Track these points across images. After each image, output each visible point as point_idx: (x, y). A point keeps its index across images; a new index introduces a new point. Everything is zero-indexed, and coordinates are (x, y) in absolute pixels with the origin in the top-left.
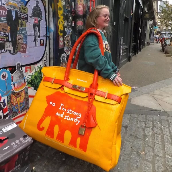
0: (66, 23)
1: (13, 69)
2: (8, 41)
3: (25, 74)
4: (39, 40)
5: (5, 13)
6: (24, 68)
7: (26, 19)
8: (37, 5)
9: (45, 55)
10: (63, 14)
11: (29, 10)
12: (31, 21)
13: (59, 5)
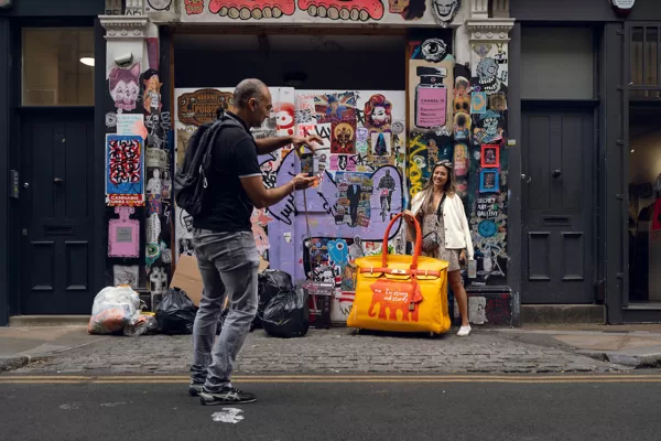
1: (350, 241)
2: (346, 213)
3: (365, 250)
4: (388, 213)
5: (346, 188)
6: (364, 244)
7: (371, 191)
8: (388, 175)
9: (400, 233)
10: (421, 180)
11: (376, 182)
12: (378, 194)
13: (412, 169)
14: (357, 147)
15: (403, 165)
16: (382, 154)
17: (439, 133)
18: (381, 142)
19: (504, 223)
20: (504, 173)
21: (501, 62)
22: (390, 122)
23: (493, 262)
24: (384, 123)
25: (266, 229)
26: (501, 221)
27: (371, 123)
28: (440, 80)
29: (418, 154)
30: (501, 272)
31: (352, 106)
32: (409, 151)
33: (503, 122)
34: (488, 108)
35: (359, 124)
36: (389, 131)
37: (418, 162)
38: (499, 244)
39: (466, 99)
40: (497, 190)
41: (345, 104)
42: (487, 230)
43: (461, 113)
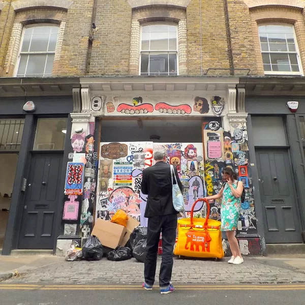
0: (215, 187)
3: (187, 216)
6: (186, 213)
7: (189, 188)
8: (196, 180)
9: (203, 207)
10: (212, 182)
11: (191, 183)
12: (192, 189)
13: (207, 177)
14: (182, 167)
15: (203, 175)
16: (193, 170)
17: (219, 161)
18: (192, 165)
19: (253, 202)
20: (250, 179)
21: (244, 130)
22: (196, 156)
23: (250, 222)
24: (194, 156)
25: (139, 206)
26: (251, 201)
27: (187, 157)
28: (217, 138)
29: (210, 170)
30: (254, 227)
31: (179, 149)
32: (205, 169)
33: (248, 156)
34: (240, 150)
35: (182, 157)
36: (196, 160)
37: (210, 174)
38: (251, 213)
39: (230, 146)
40: (248, 187)
41: (176, 149)
42: (245, 206)
43: (228, 152)
